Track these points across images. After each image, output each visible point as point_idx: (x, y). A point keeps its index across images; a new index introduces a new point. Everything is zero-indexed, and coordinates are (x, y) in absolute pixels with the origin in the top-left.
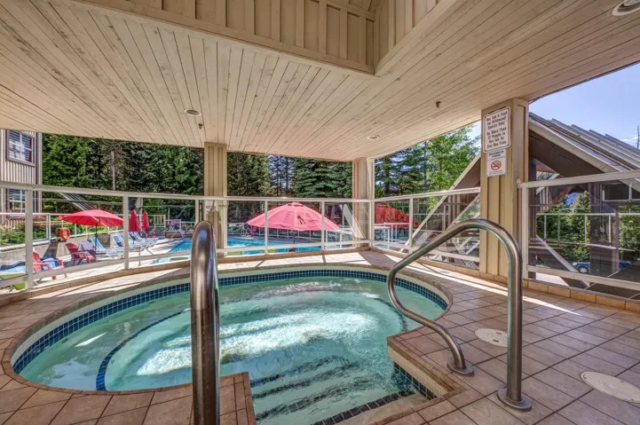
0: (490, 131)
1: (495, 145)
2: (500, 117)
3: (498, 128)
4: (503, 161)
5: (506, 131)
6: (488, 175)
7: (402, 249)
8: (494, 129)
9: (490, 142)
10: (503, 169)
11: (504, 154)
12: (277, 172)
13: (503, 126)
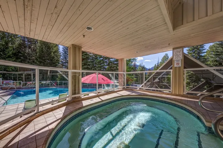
0: (176, 54)
1: (177, 58)
2: (179, 51)
3: (178, 54)
4: (180, 63)
5: (181, 55)
6: (175, 66)
7: (139, 88)
8: (177, 54)
9: (176, 57)
10: (180, 65)
11: (180, 61)
12: (65, 60)
13: (180, 53)
